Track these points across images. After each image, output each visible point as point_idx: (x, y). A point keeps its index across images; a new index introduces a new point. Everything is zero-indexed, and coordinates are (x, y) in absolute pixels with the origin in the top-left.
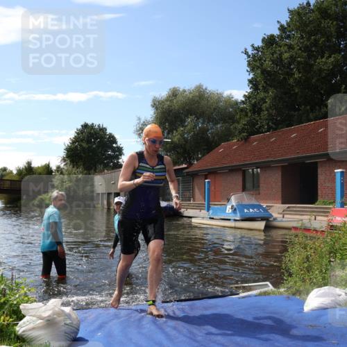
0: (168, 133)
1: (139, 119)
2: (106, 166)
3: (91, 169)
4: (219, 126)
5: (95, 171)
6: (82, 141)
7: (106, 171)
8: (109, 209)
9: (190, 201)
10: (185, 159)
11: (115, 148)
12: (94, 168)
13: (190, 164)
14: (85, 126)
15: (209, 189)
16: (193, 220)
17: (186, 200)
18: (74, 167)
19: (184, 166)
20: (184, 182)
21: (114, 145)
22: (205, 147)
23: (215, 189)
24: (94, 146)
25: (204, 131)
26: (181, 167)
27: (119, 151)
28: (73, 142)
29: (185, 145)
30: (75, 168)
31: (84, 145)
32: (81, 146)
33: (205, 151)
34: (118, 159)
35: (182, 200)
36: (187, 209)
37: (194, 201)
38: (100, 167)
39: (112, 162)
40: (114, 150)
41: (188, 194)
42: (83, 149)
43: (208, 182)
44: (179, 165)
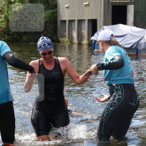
8: (80, 44)
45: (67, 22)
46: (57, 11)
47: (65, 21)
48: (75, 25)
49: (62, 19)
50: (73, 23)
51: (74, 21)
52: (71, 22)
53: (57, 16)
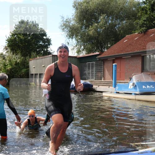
0: (85, 28)
1: (63, 18)
2: (38, 53)
3: (27, 55)
4: (124, 22)
5: (30, 57)
6: (20, 34)
7: (38, 57)
9: (101, 79)
10: (98, 48)
11: (45, 39)
12: (29, 55)
13: (102, 52)
14: (22, 22)
15: (116, 71)
16: (104, 94)
17: (98, 79)
18: (13, 54)
19: (97, 53)
20: (97, 65)
21: (44, 37)
22: (113, 39)
23: (120, 70)
24: (29, 38)
25: (113, 26)
26: (95, 54)
27: (48, 41)
28: (13, 35)
29: (98, 37)
30: (15, 55)
31: (22, 37)
32: (19, 37)
33: (114, 42)
34: (48, 48)
35: (95, 79)
36: (99, 85)
37: (104, 79)
38: (34, 54)
39: (43, 50)
40: (44, 41)
41: (99, 74)
42: (21, 40)
43: (115, 65)
44: (93, 53)
45: (34, 75)
46: (29, 69)
47: (33, 74)
48: (38, 76)
49: (31, 73)
50: (37, 75)
51: (38, 74)
52: (36, 74)
53: (29, 72)
